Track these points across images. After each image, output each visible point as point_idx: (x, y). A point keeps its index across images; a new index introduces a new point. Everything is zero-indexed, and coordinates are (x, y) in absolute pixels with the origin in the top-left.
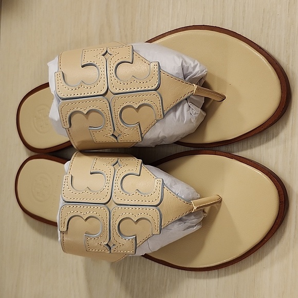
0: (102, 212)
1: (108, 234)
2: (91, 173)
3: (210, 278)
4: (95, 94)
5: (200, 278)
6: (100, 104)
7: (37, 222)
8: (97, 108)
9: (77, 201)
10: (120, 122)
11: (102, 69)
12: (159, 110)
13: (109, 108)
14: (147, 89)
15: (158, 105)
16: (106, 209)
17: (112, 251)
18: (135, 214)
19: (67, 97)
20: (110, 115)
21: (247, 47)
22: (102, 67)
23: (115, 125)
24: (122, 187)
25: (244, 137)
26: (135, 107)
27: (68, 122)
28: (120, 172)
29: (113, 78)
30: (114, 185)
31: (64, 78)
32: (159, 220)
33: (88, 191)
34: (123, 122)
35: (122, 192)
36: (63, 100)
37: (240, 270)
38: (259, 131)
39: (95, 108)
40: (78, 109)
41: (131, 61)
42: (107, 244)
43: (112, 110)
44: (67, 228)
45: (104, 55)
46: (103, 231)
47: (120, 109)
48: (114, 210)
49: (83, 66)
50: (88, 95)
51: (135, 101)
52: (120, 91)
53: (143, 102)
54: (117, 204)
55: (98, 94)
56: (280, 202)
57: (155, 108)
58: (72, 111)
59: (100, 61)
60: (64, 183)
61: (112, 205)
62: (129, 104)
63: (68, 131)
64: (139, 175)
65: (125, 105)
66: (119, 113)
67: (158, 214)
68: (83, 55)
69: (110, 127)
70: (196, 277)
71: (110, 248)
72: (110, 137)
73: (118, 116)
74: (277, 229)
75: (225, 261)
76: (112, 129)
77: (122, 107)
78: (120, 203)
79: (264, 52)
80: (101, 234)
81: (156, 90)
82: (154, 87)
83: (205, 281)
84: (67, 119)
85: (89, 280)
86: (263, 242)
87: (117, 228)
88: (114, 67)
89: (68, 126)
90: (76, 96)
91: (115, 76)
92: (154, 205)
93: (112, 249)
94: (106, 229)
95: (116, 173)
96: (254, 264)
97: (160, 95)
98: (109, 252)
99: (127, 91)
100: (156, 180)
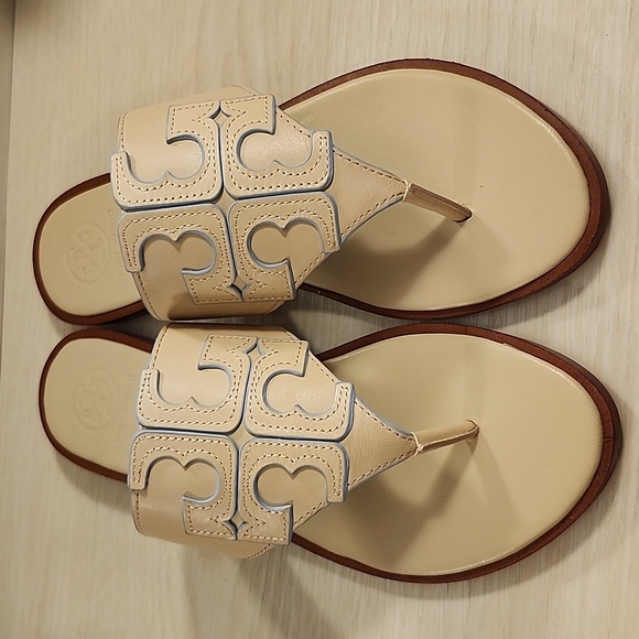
0: (221, 450)
1: (233, 498)
2: (201, 369)
3: (452, 598)
4: (196, 199)
5: (430, 598)
6: (208, 220)
7: (86, 474)
8: (199, 229)
9: (170, 427)
10: (249, 258)
11: (211, 147)
12: (330, 232)
13: (224, 229)
14: (304, 187)
15: (329, 221)
16: (230, 444)
17: (240, 536)
18: (291, 457)
19: (137, 205)
20: (227, 243)
21: (518, 107)
22: (210, 143)
23: (238, 264)
24: (265, 399)
25: (508, 299)
26: (279, 225)
27: (137, 259)
28: (262, 367)
29: (233, 166)
30: (249, 394)
31: (130, 166)
32: (343, 471)
33: (193, 404)
34: (254, 257)
35: (266, 409)
36: (127, 211)
37: (517, 582)
38: (540, 287)
39: (196, 229)
40: (160, 232)
41: (271, 130)
42: (230, 521)
43: (232, 231)
44: (147, 483)
45: (213, 117)
46: (222, 492)
47: (249, 231)
48: (247, 448)
49: (169, 142)
50: (181, 200)
51: (280, 214)
52: (249, 193)
53: (297, 216)
54: (253, 435)
55: (202, 198)
56: (604, 438)
57: (322, 228)
58: (146, 235)
59: (206, 130)
60: (142, 388)
61: (242, 438)
62: (267, 220)
63: (137, 278)
64: (303, 376)
65: (258, 222)
66: (246, 238)
67: (342, 458)
68: (170, 119)
69: (227, 269)
70: (421, 596)
71: (237, 530)
72: (228, 290)
73: (245, 245)
74: (598, 494)
75: (484, 562)
76: (232, 274)
77: (253, 226)
78: (260, 433)
79: (554, 120)
80: (216, 498)
81: (323, 189)
82: (321, 184)
83: (442, 603)
84: (137, 253)
85: (192, 598)
86: (567, 522)
87: (251, 487)
88: (236, 142)
89: (139, 267)
90: (155, 203)
91: (237, 161)
92: (334, 438)
93: (240, 531)
94: (228, 487)
95: (253, 369)
96: (546, 568)
97: (332, 200)
98: (234, 538)
99: (264, 191)
100: (339, 386)
